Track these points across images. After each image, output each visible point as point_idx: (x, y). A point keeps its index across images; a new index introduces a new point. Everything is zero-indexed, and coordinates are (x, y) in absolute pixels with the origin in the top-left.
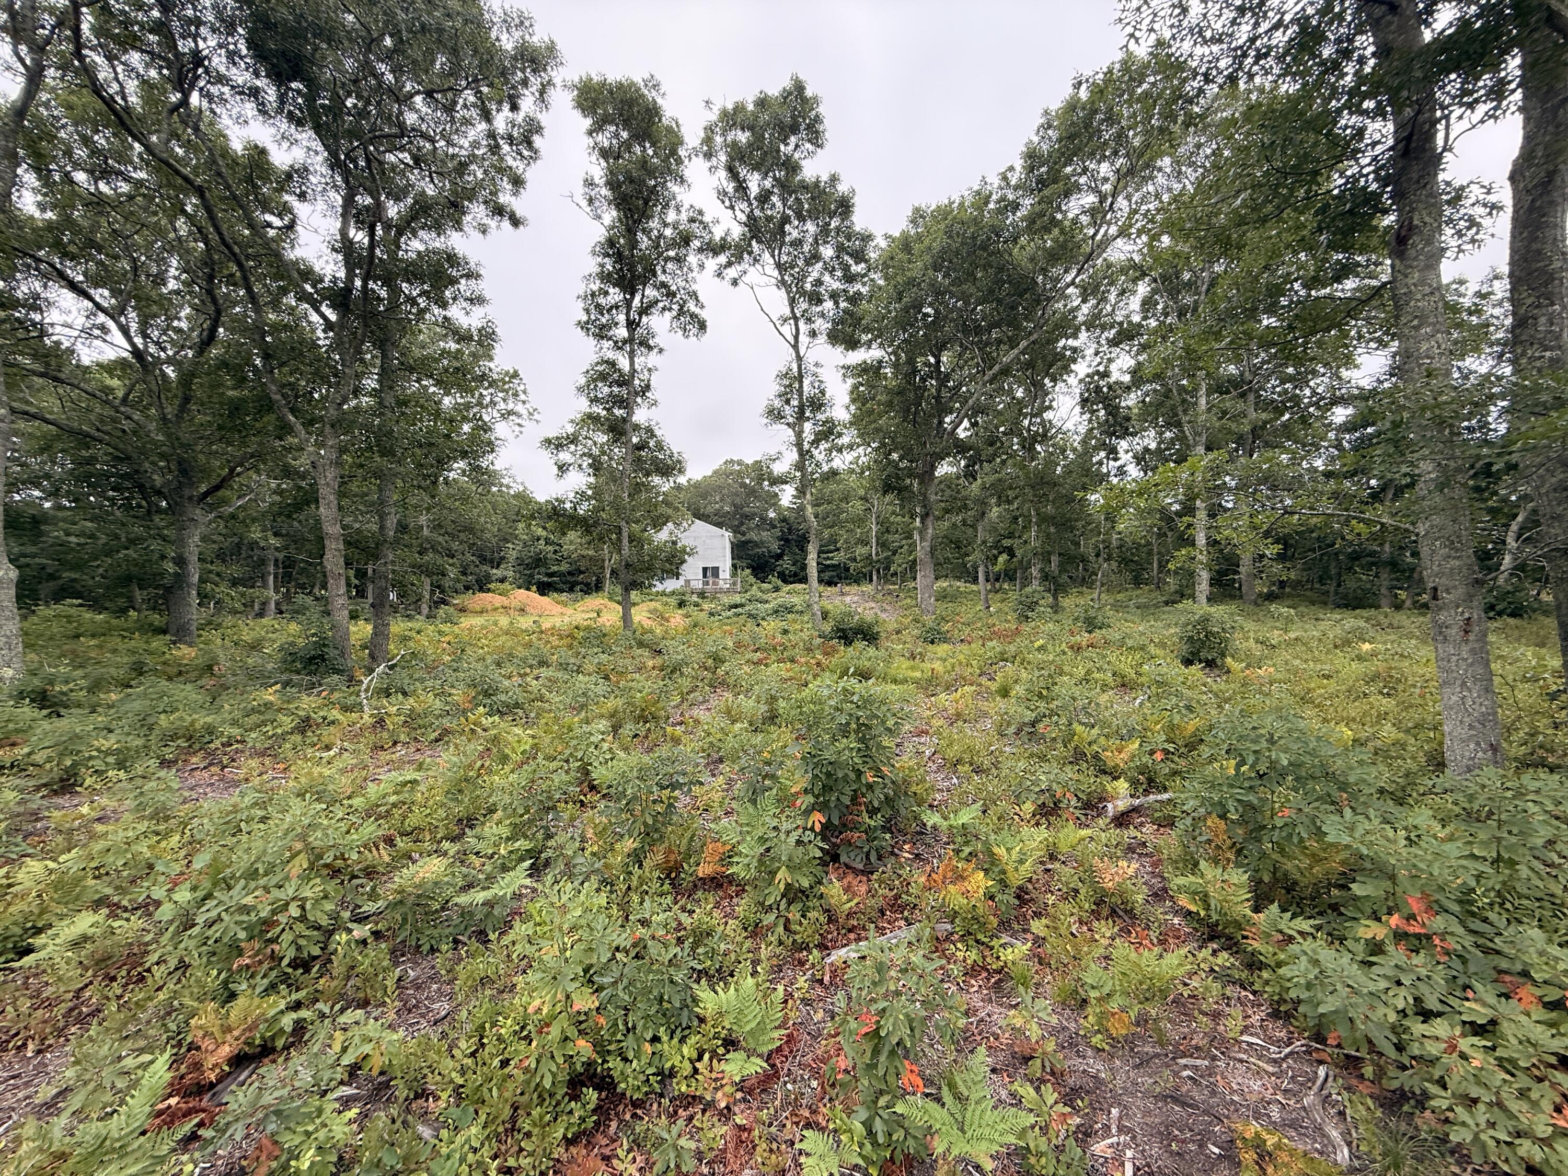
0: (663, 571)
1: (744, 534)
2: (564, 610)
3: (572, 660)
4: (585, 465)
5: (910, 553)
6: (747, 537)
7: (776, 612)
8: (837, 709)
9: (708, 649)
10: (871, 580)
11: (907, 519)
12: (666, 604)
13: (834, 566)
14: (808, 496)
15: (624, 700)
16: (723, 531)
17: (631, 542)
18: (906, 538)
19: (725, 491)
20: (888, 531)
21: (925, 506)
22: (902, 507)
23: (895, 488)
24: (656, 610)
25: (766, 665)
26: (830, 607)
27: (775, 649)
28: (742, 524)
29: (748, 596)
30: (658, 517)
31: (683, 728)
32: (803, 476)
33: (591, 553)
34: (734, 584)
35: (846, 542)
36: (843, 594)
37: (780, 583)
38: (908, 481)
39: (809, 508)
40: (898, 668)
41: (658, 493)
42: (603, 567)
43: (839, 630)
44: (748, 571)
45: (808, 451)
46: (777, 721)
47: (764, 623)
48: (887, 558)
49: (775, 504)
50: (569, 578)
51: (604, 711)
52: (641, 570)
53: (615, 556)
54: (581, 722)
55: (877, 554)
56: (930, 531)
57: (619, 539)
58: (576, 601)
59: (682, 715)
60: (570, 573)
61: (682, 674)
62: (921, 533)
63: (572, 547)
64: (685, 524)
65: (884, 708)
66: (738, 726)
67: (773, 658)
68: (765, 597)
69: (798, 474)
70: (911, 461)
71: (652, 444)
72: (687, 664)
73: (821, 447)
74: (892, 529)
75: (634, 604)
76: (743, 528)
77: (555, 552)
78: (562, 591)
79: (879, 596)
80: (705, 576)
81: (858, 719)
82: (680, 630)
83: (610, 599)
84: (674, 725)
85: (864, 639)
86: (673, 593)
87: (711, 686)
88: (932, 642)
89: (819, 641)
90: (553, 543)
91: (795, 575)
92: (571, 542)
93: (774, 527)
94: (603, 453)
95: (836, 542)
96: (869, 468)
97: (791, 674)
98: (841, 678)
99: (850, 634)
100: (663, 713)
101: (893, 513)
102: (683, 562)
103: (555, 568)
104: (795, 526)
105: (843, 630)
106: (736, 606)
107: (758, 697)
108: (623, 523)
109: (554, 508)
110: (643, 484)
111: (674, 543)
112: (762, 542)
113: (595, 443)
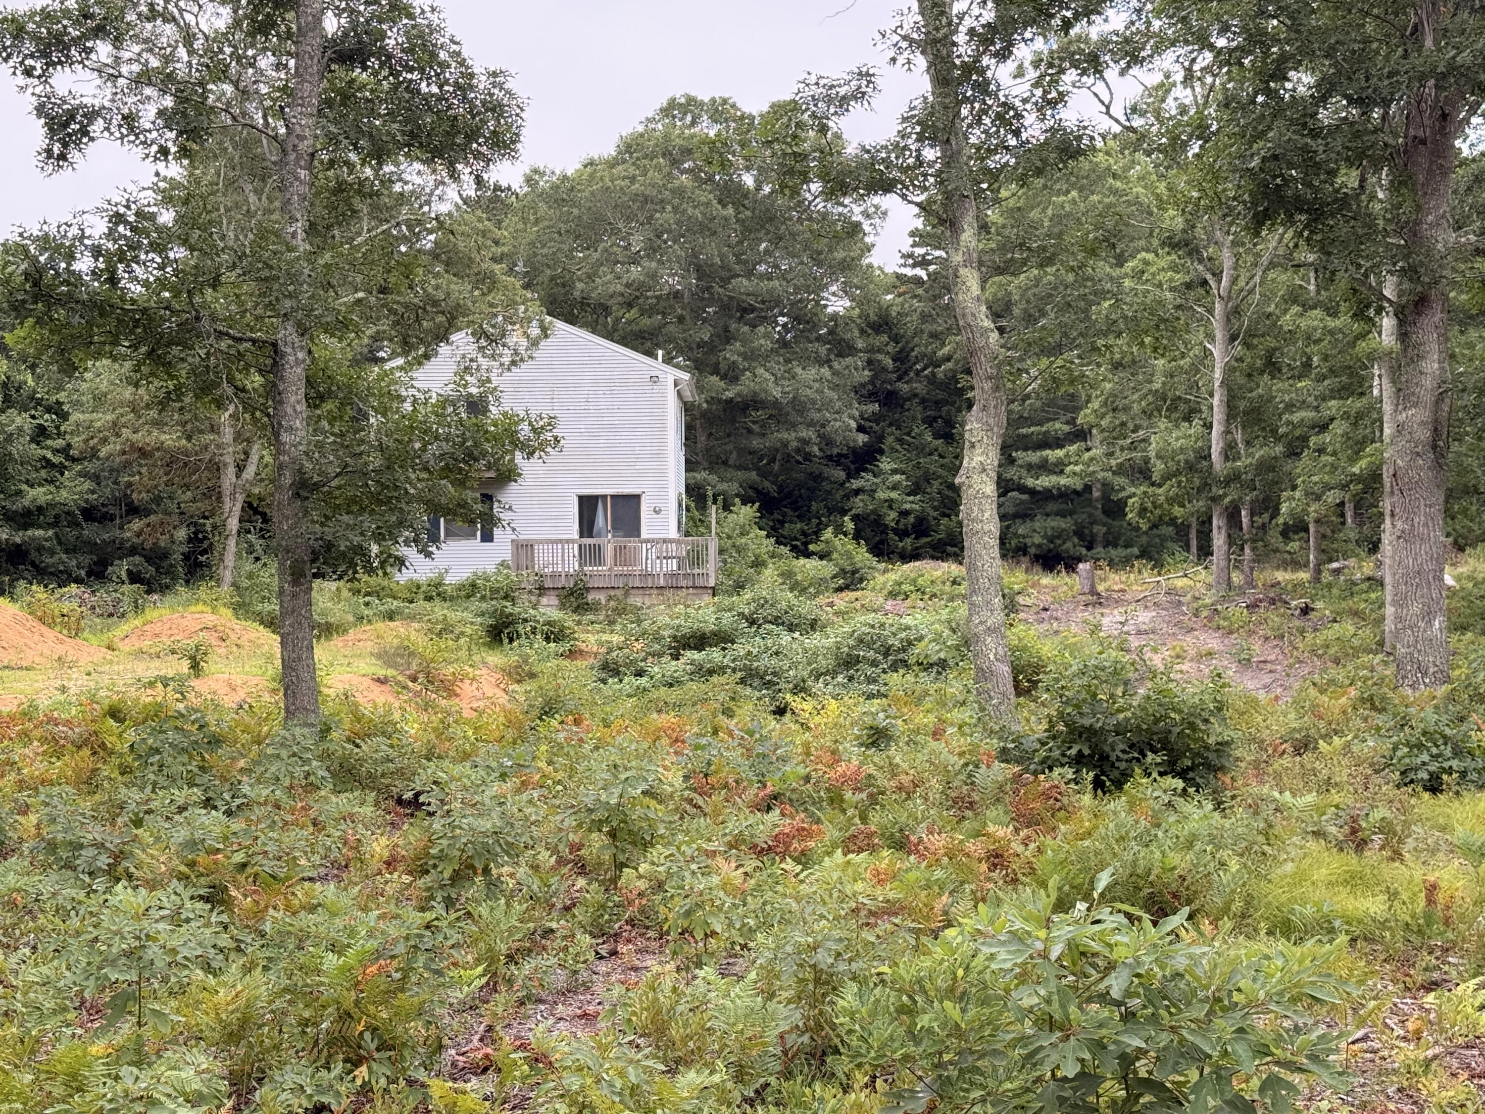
0: (436, 509)
1: (731, 375)
2: (69, 648)
3: (95, 832)
4: (148, 115)
5: (1358, 447)
6: (746, 386)
7: (849, 662)
8: (1049, 1023)
9: (588, 796)
10: (1205, 551)
11: (1342, 321)
12: (446, 629)
13: (1064, 495)
14: (968, 235)
15: (275, 979)
16: (656, 365)
17: (315, 399)
18: (1342, 392)
19: (666, 217)
20: (1272, 366)
21: (1410, 273)
22: (1327, 277)
23: (1298, 205)
24: (406, 652)
25: (804, 859)
26: (1047, 649)
27: (836, 800)
28: (727, 337)
29: (744, 602)
30: (418, 312)
31: (487, 1085)
32: (950, 159)
33: (170, 438)
34: (696, 558)
35: (1112, 406)
36: (1096, 599)
37: (862, 555)
38: (1349, 178)
39: (971, 280)
40: (1299, 878)
41: (417, 224)
42: (214, 493)
43: (1077, 733)
44: (746, 513)
45: (972, 68)
46: (841, 1065)
47: (802, 705)
48: (1266, 467)
49: (848, 266)
50: (90, 531)
51: (204, 1020)
52: (353, 505)
53: (261, 454)
54: (117, 1057)
55: (1230, 451)
56: (1432, 365)
57: (273, 391)
58: (114, 614)
59: (489, 1035)
60: (90, 513)
61: (493, 886)
62: (1395, 374)
63: (102, 419)
64: (516, 338)
65: (1224, 1026)
66: (691, 1078)
67: (830, 832)
68: (807, 607)
69: (930, 154)
70: (1362, 102)
71: (393, 39)
72: (512, 851)
73: (1023, 53)
74: (1290, 356)
75: (328, 630)
76: (731, 354)
77: (40, 434)
78: (64, 578)
79: (1237, 611)
80: (587, 526)
81: (1127, 1060)
82: (495, 722)
83: (241, 609)
84: (458, 1073)
85: (1170, 769)
86: (470, 589)
87: (599, 932)
88: (1434, 787)
89: (1001, 771)
90: (32, 403)
91: (921, 528)
92: (99, 400)
93: (843, 349)
94: (221, 73)
95: (1073, 405)
96: (1201, 130)
97: (891, 892)
98: (1063, 905)
99: (1117, 748)
100: (416, 1028)
101: (1294, 297)
102: (508, 476)
103: (38, 495)
104: (922, 347)
105: (1089, 734)
106: (699, 641)
107: (770, 973)
108: (287, 334)
109: (35, 276)
110: (362, 189)
111: (476, 406)
112: (799, 405)
113: (188, 38)
